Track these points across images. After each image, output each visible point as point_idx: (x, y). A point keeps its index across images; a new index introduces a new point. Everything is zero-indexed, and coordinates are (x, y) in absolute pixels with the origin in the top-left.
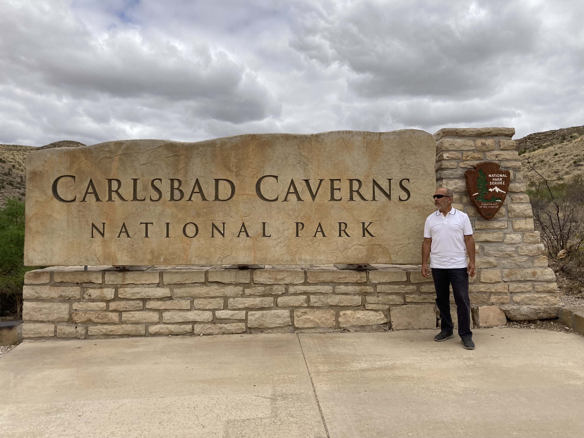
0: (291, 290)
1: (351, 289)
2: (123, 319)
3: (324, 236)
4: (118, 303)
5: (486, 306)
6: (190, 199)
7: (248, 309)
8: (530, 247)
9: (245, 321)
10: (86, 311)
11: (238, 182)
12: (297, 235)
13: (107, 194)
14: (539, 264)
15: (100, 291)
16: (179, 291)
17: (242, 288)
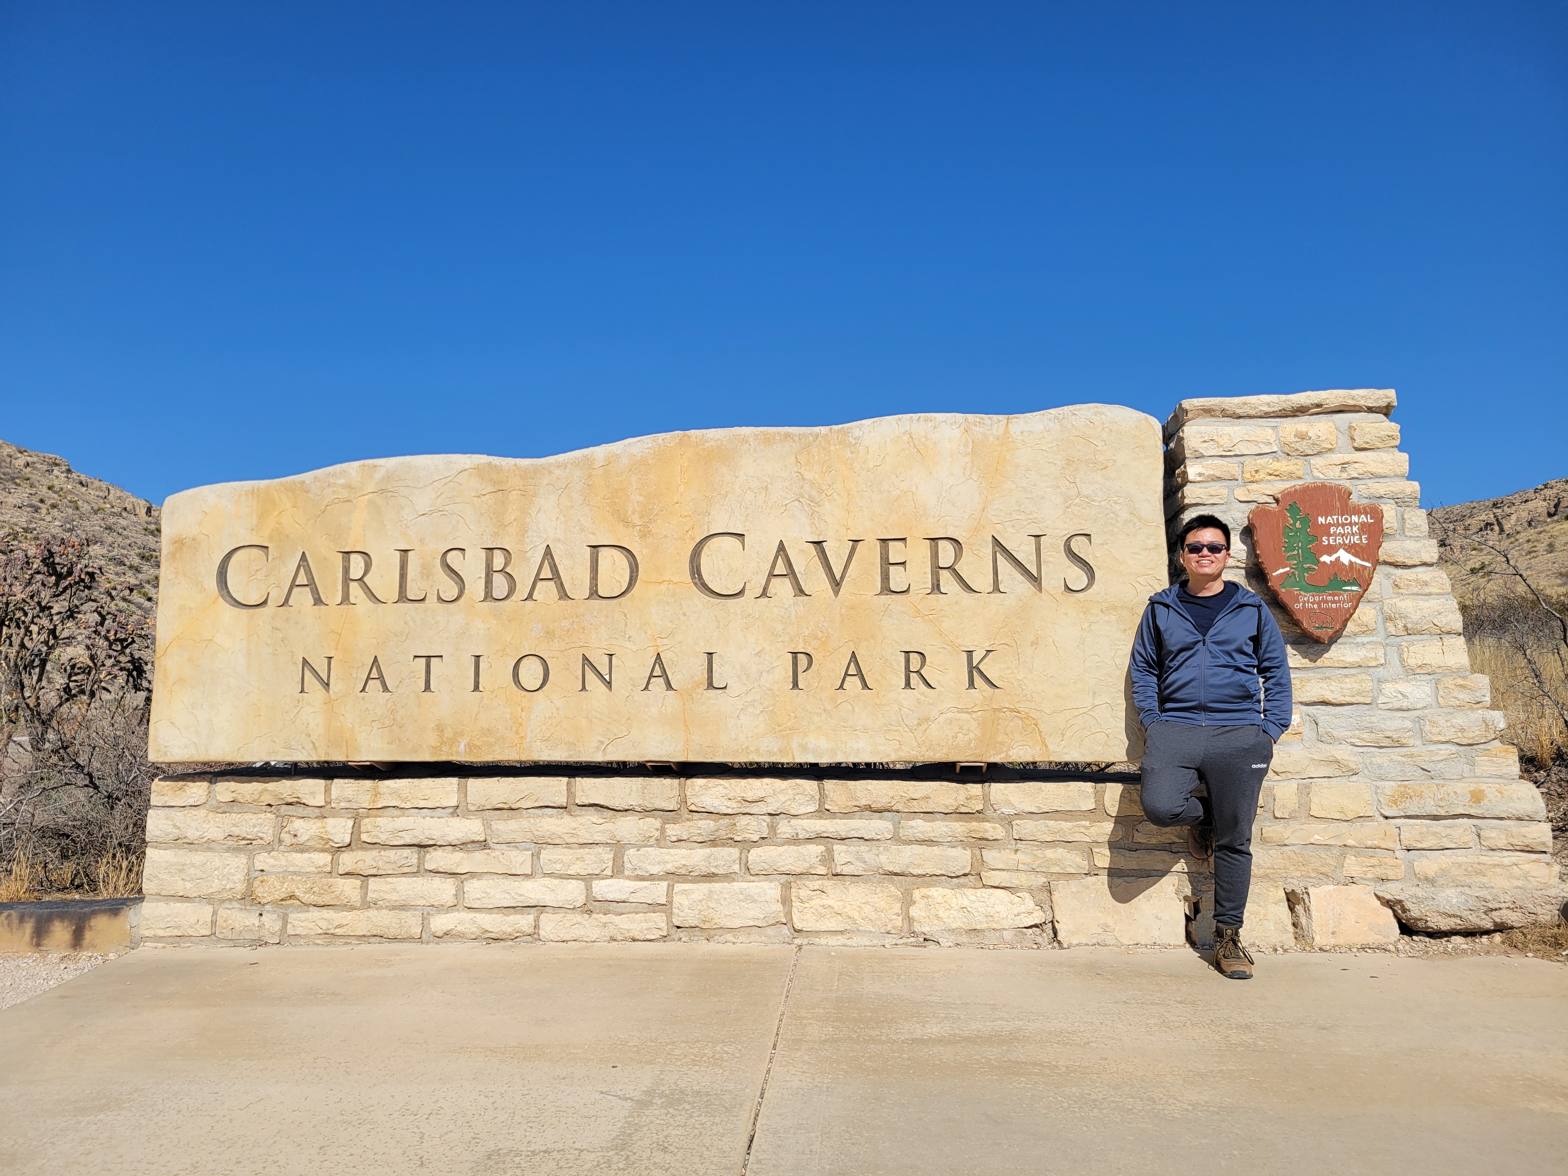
0: (785, 828)
1: (939, 828)
2: (371, 896)
3: (865, 686)
4: (360, 854)
5: (1331, 887)
6: (530, 597)
7: (673, 876)
8: (1459, 719)
9: (666, 907)
10: (285, 875)
11: (645, 551)
12: (795, 685)
13: (340, 587)
14: (1492, 770)
15: (319, 823)
16: (506, 827)
17: (657, 823)
